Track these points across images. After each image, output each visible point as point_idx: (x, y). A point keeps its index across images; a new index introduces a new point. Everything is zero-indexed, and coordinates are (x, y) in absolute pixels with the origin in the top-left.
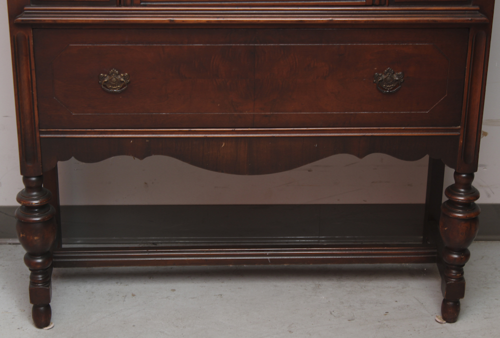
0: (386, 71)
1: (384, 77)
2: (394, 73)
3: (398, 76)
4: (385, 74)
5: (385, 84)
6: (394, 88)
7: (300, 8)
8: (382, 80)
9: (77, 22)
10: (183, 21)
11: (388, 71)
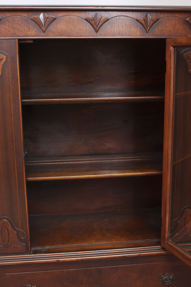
0: (166, 275)
1: (165, 277)
2: (170, 275)
3: (172, 276)
4: (166, 276)
5: (166, 281)
6: (170, 282)
7: (123, 249)
8: (165, 279)
9: (8, 264)
10: (64, 260)
11: (167, 274)
